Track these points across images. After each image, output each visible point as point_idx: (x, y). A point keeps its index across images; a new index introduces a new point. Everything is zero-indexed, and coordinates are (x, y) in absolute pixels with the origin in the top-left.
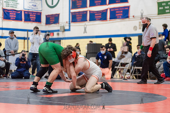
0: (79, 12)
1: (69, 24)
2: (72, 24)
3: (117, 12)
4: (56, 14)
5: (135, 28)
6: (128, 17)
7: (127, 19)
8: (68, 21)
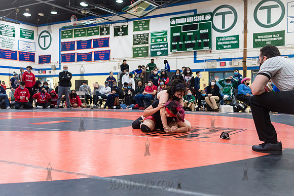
0: (68, 54)
1: (60, 64)
2: (62, 64)
3: (100, 55)
4: (48, 55)
5: (115, 68)
6: (109, 59)
7: (108, 61)
8: (59, 61)
